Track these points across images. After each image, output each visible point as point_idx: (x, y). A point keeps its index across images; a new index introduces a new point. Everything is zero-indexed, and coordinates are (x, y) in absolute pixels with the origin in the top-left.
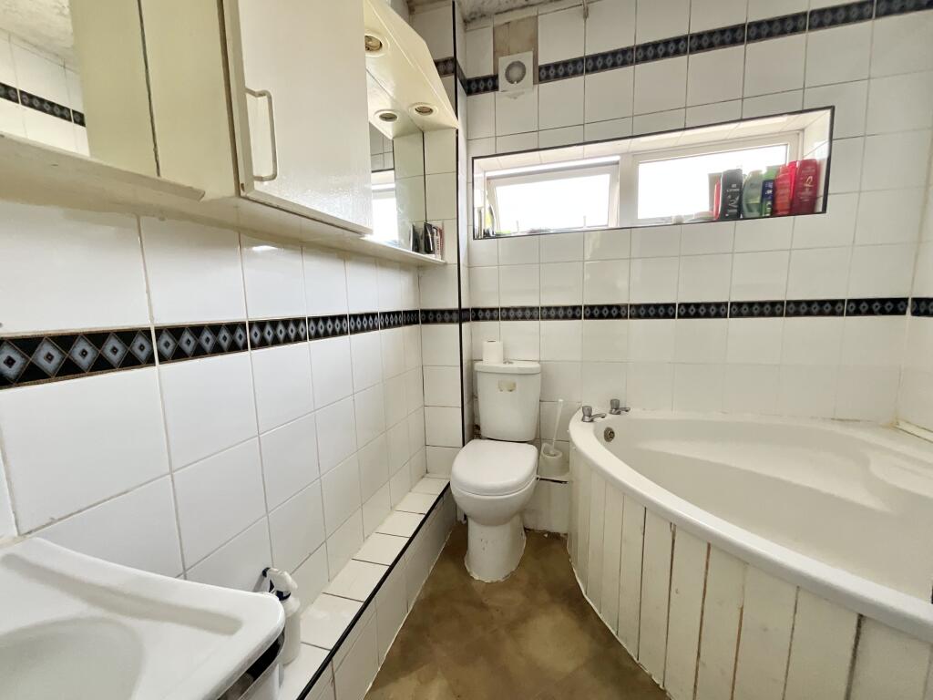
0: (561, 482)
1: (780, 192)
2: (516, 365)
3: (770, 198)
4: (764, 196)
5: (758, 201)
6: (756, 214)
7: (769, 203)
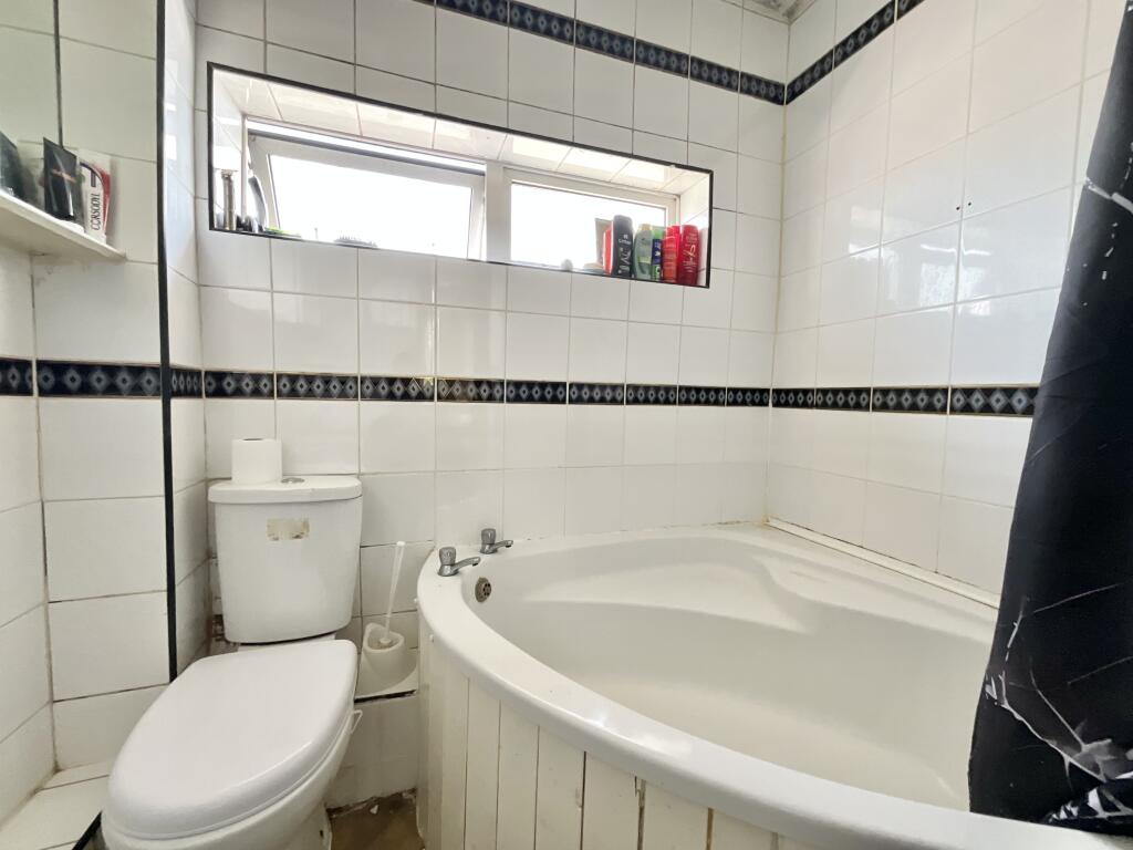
0: (402, 695)
1: (667, 257)
2: (311, 485)
3: (658, 261)
4: (654, 257)
5: (649, 262)
6: (647, 277)
7: (658, 267)
